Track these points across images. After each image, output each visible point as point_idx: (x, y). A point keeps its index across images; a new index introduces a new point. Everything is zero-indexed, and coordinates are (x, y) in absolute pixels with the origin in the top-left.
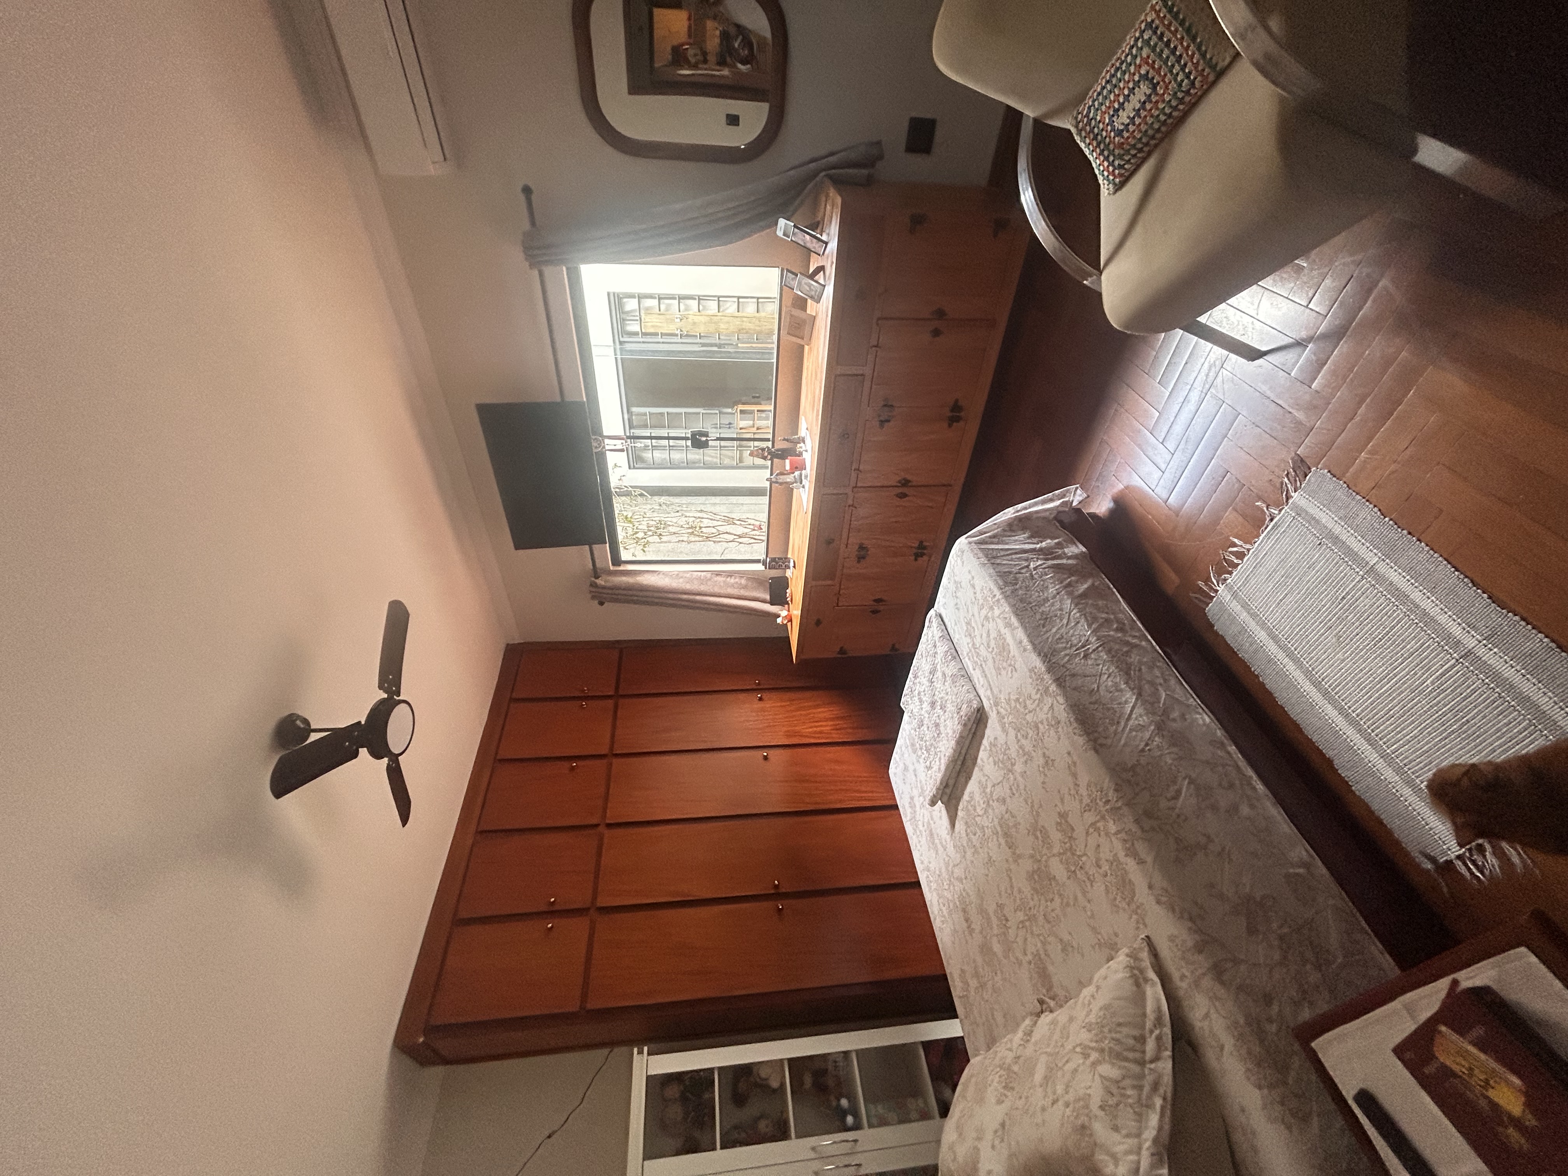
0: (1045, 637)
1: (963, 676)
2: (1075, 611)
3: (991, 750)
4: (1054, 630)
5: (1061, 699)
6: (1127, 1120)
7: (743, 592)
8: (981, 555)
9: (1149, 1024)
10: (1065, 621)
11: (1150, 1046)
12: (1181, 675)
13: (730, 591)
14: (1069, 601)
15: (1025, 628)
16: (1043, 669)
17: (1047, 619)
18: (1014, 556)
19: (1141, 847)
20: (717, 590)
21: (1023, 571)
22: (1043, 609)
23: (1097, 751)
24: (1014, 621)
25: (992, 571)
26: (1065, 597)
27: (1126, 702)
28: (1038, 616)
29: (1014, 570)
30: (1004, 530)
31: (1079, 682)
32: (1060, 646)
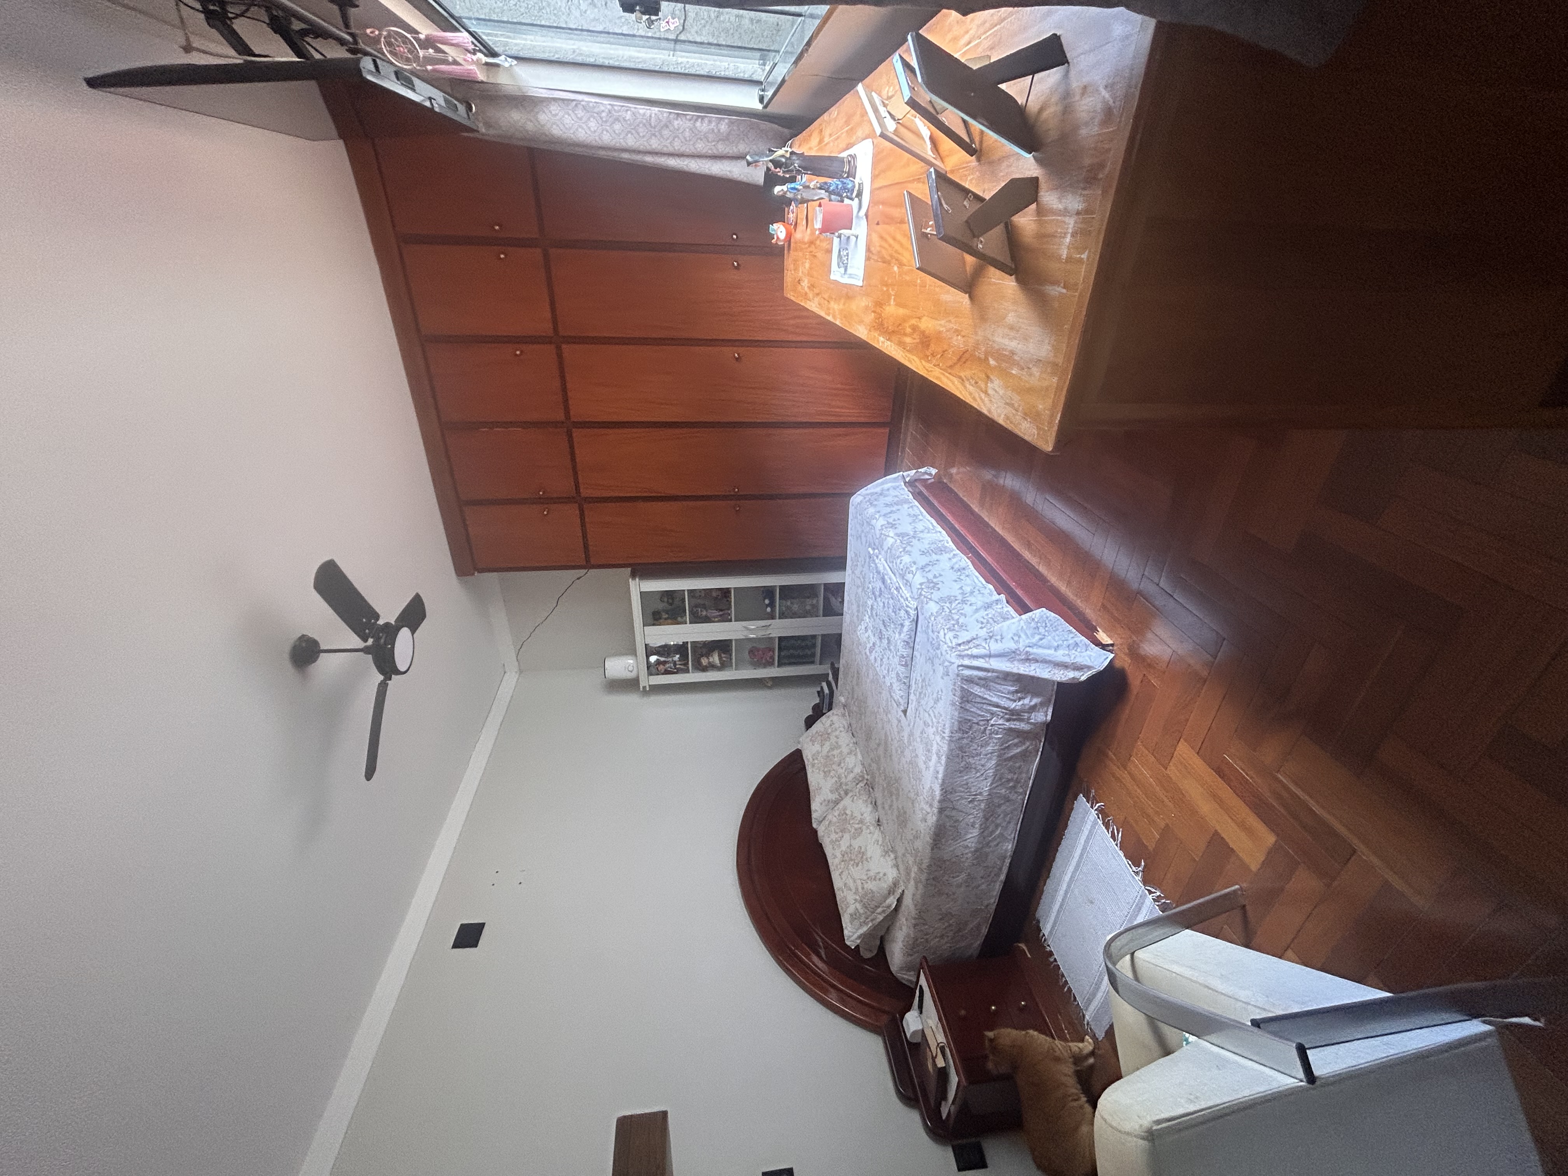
0: (956, 780)
2: (991, 771)
4: (965, 778)
5: (935, 818)
7: (722, 148)
8: (958, 693)
9: (884, 905)
10: (978, 774)
11: (880, 910)
12: (1023, 819)
13: (701, 147)
14: (994, 762)
15: (946, 770)
16: (938, 798)
17: (968, 768)
18: (985, 707)
19: (920, 886)
20: (677, 146)
21: (982, 723)
22: (971, 760)
23: (932, 849)
24: (944, 759)
25: (956, 714)
26: (995, 758)
27: (971, 833)
28: (962, 765)
29: (975, 720)
30: (998, 677)
31: (954, 813)
32: (961, 789)
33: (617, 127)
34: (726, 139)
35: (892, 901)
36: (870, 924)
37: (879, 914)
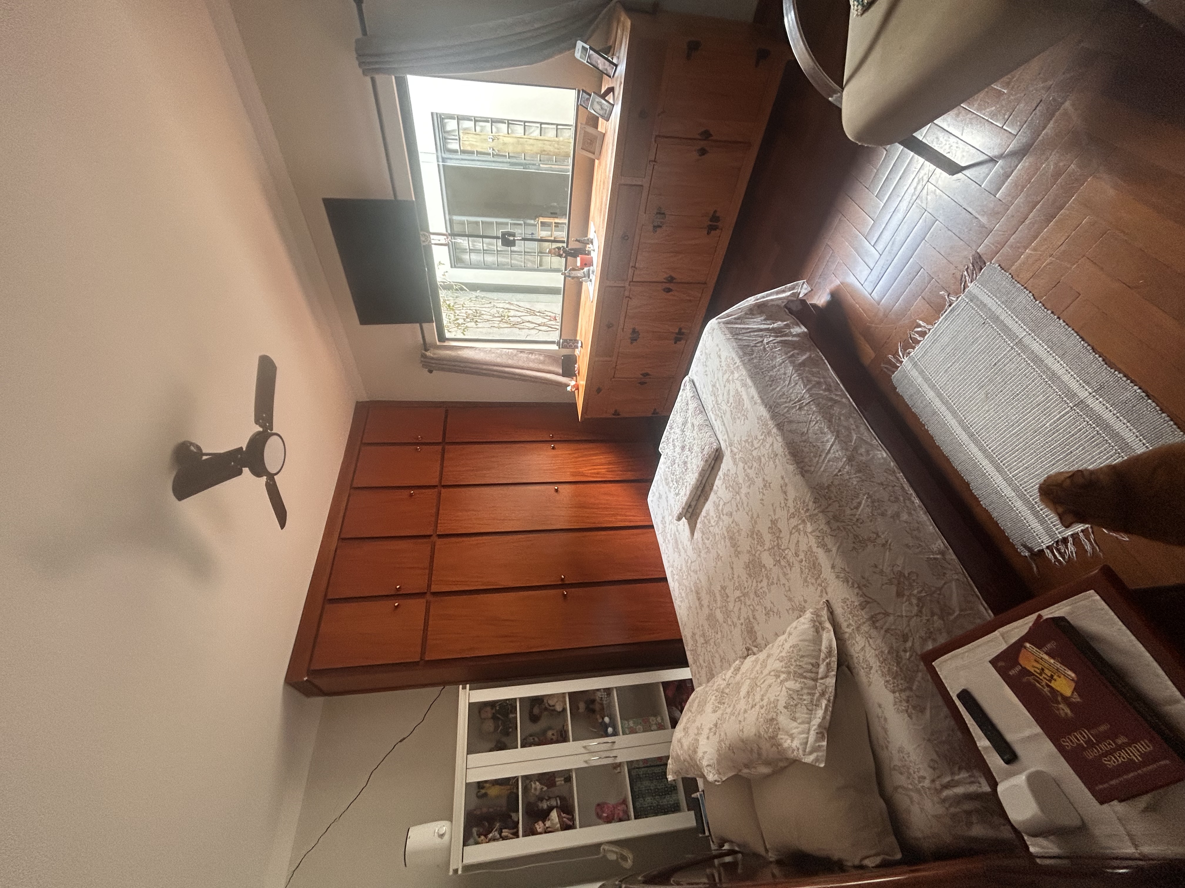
0: (772, 393)
1: (707, 425)
2: (795, 375)
3: (724, 478)
4: (778, 389)
5: (779, 439)
6: (802, 714)
7: (541, 367)
8: (727, 332)
9: (822, 656)
10: (787, 382)
11: (822, 669)
12: (868, 422)
13: (531, 365)
14: (791, 368)
15: (757, 388)
16: (768, 417)
17: (773, 380)
18: (752, 334)
19: (829, 540)
20: (521, 364)
21: (758, 345)
22: (771, 373)
23: (803, 476)
24: (749, 382)
25: (735, 344)
26: (789, 364)
27: (828, 441)
28: (767, 379)
29: (752, 344)
30: (746, 314)
31: (794, 426)
32: (782, 400)
33: (493, 355)
34: (543, 363)
35: (828, 637)
36: (824, 703)
37: (826, 677)
